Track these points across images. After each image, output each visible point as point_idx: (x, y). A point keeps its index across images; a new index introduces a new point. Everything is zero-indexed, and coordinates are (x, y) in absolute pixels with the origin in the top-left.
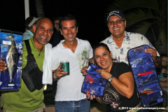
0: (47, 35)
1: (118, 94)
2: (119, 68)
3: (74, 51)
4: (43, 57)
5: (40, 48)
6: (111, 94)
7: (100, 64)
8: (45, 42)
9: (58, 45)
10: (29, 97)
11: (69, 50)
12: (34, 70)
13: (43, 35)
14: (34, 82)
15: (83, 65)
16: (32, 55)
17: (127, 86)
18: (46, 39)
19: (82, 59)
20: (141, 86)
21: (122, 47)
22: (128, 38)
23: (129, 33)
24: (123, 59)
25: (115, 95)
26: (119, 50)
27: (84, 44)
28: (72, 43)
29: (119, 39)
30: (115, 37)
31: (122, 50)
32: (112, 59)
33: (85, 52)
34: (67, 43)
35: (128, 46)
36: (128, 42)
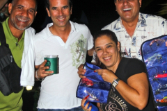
0: (28, 17)
1: (126, 103)
3: (65, 40)
4: (22, 48)
5: (18, 35)
6: (116, 103)
7: (102, 60)
8: (24, 26)
9: (44, 31)
10: (3, 102)
11: (59, 39)
12: (9, 66)
13: (21, 17)
14: (9, 84)
15: (78, 60)
16: (7, 46)
17: (138, 93)
18: (26, 23)
19: (77, 51)
20: (159, 92)
21: (135, 35)
22: (143, 23)
23: (145, 15)
24: (135, 53)
25: (121, 103)
26: (131, 39)
27: (80, 31)
28: (63, 29)
29: (130, 25)
30: (125, 22)
31: (134, 39)
32: (120, 53)
33: (81, 42)
34: (57, 28)
35: (143, 34)
36: (143, 29)
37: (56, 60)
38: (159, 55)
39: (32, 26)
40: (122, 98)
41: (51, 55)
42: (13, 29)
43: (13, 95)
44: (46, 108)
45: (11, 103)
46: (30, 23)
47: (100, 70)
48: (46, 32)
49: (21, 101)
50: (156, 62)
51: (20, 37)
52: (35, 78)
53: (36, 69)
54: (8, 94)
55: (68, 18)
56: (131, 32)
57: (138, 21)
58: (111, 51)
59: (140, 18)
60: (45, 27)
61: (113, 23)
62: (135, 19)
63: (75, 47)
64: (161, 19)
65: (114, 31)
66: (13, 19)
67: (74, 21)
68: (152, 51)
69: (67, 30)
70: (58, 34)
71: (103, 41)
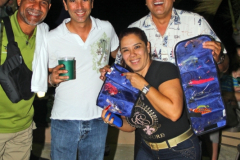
0: (40, 11)
2: (159, 73)
3: (84, 39)
4: (33, 47)
5: (29, 31)
6: (145, 113)
7: (129, 63)
8: (36, 21)
9: (59, 27)
11: (77, 37)
12: (17, 69)
13: (32, 10)
14: (18, 89)
15: (99, 64)
16: (16, 44)
17: (172, 102)
18: (38, 17)
19: (99, 52)
20: (193, 101)
21: (167, 34)
22: (177, 20)
23: (179, 11)
24: (166, 55)
25: (151, 114)
26: (161, 39)
27: (102, 28)
28: (82, 25)
29: (162, 21)
30: (156, 17)
31: (166, 39)
32: (150, 55)
33: (103, 41)
34: (74, 24)
35: (176, 33)
36: (176, 27)
37: (73, 63)
38: (195, 58)
39: (45, 21)
40: (152, 108)
41: (67, 57)
42: (23, 24)
43: (23, 102)
44: (61, 118)
45: (20, 112)
46: (43, 17)
47: (129, 74)
48: (62, 28)
49: (32, 110)
50: (191, 66)
51: (31, 34)
52: (49, 84)
53: (50, 72)
54: (16, 102)
55: (88, 12)
56: (162, 30)
57: (171, 17)
58: (140, 52)
59: (173, 14)
60: (61, 22)
61: (142, 20)
62: (167, 14)
63: (96, 48)
64: (197, 17)
65: (143, 29)
66: (23, 12)
67: (95, 17)
68: (187, 53)
69: (88, 26)
70: (77, 32)
71: (131, 41)
